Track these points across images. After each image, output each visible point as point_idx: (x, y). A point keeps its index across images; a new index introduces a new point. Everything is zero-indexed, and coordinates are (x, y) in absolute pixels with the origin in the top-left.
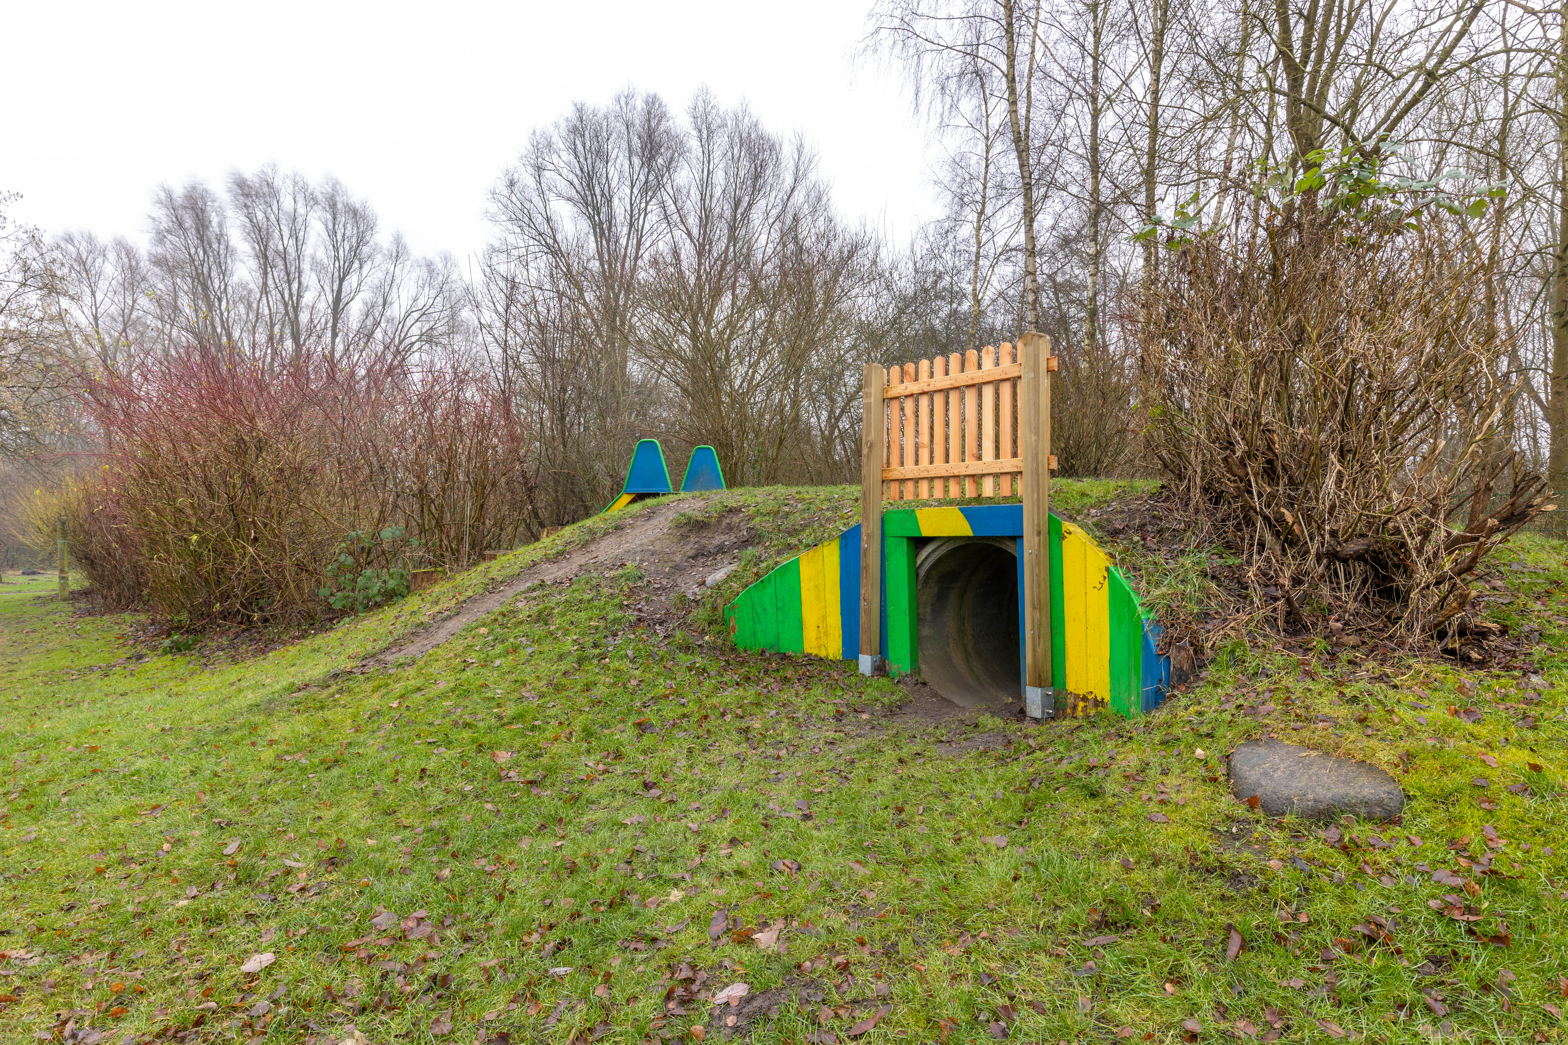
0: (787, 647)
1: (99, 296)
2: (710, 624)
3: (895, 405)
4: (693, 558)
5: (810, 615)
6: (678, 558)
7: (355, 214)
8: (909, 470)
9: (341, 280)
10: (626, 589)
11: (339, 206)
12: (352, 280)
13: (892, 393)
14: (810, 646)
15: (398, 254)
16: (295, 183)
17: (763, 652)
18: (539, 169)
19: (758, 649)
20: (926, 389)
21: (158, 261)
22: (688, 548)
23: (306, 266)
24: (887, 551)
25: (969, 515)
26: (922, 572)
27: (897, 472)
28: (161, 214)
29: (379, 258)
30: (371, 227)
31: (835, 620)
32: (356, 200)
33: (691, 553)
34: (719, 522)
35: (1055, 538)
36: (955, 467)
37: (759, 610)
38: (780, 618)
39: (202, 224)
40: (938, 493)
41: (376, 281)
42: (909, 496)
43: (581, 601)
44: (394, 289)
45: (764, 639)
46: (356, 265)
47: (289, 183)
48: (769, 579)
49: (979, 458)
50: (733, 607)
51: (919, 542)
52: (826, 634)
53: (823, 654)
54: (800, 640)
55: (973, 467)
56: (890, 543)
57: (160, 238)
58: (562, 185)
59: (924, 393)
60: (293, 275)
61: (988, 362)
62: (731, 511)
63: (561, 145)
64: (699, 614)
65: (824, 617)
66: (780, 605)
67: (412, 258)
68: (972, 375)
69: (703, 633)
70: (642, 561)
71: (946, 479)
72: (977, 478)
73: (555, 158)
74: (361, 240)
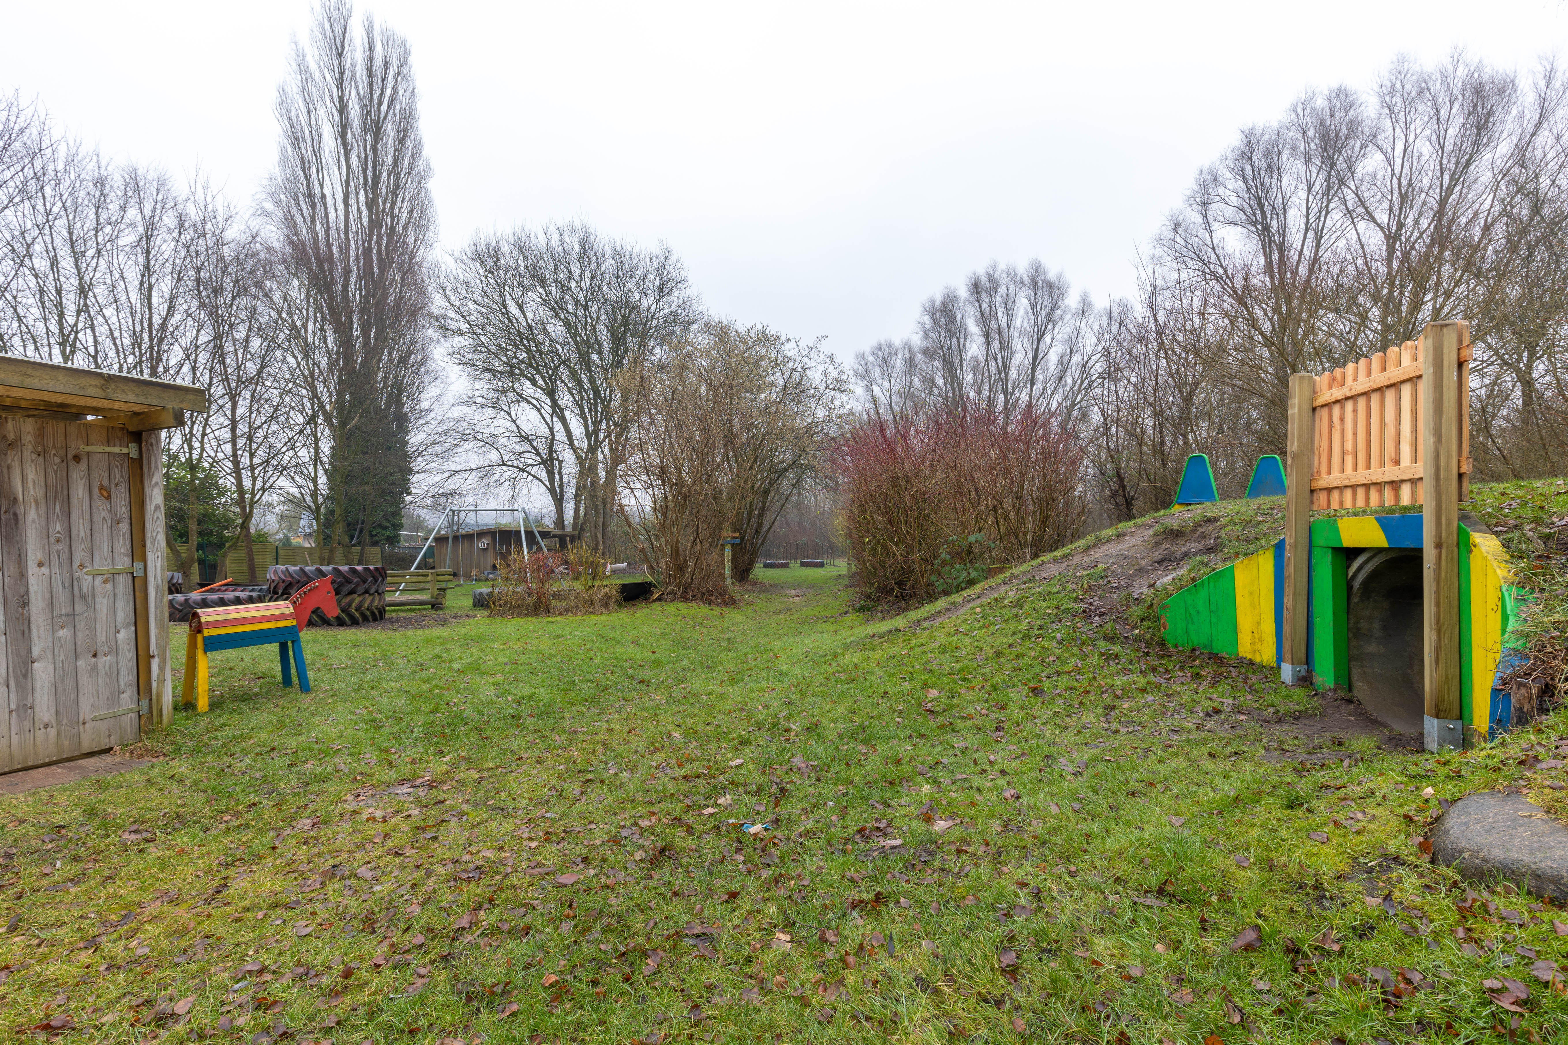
0: (1221, 647)
1: (893, 381)
2: (1142, 620)
3: (1324, 412)
4: (1159, 563)
5: (1245, 621)
6: (1143, 563)
7: (1050, 286)
8: (1334, 478)
9: (1039, 340)
10: (1085, 586)
11: (1040, 283)
12: (1048, 338)
13: (1320, 401)
14: (1245, 650)
15: (1085, 309)
16: (1008, 274)
17: (1194, 650)
18: (1205, 205)
19: (1188, 647)
20: (1349, 394)
21: (925, 352)
22: (1157, 553)
23: (1015, 335)
24: (1314, 561)
25: (1385, 524)
26: (1357, 584)
27: (1325, 481)
28: (927, 320)
29: (1068, 317)
30: (1062, 295)
31: (1269, 627)
32: (1052, 276)
33: (1157, 558)
34: (1195, 530)
35: (1463, 550)
36: (1376, 474)
37: (1193, 612)
38: (1214, 620)
39: (952, 319)
40: (1360, 503)
41: (1066, 336)
42: (1335, 505)
43: (1049, 594)
44: (1080, 340)
45: (1197, 639)
46: (1050, 326)
47: (1004, 275)
48: (1203, 584)
49: (1397, 462)
50: (1165, 607)
51: (1351, 553)
52: (1261, 640)
53: (1257, 659)
54: (1235, 643)
55: (1391, 473)
56: (1317, 552)
57: (926, 336)
58: (1230, 212)
59: (1347, 399)
60: (1006, 345)
61: (1406, 360)
62: (1210, 520)
63: (1228, 175)
64: (1136, 611)
65: (1259, 623)
66: (1213, 608)
67: (1095, 311)
68: (1394, 374)
69: (1135, 627)
70: (1113, 563)
71: (1367, 486)
72: (1395, 485)
73: (1221, 190)
74: (1054, 307)
